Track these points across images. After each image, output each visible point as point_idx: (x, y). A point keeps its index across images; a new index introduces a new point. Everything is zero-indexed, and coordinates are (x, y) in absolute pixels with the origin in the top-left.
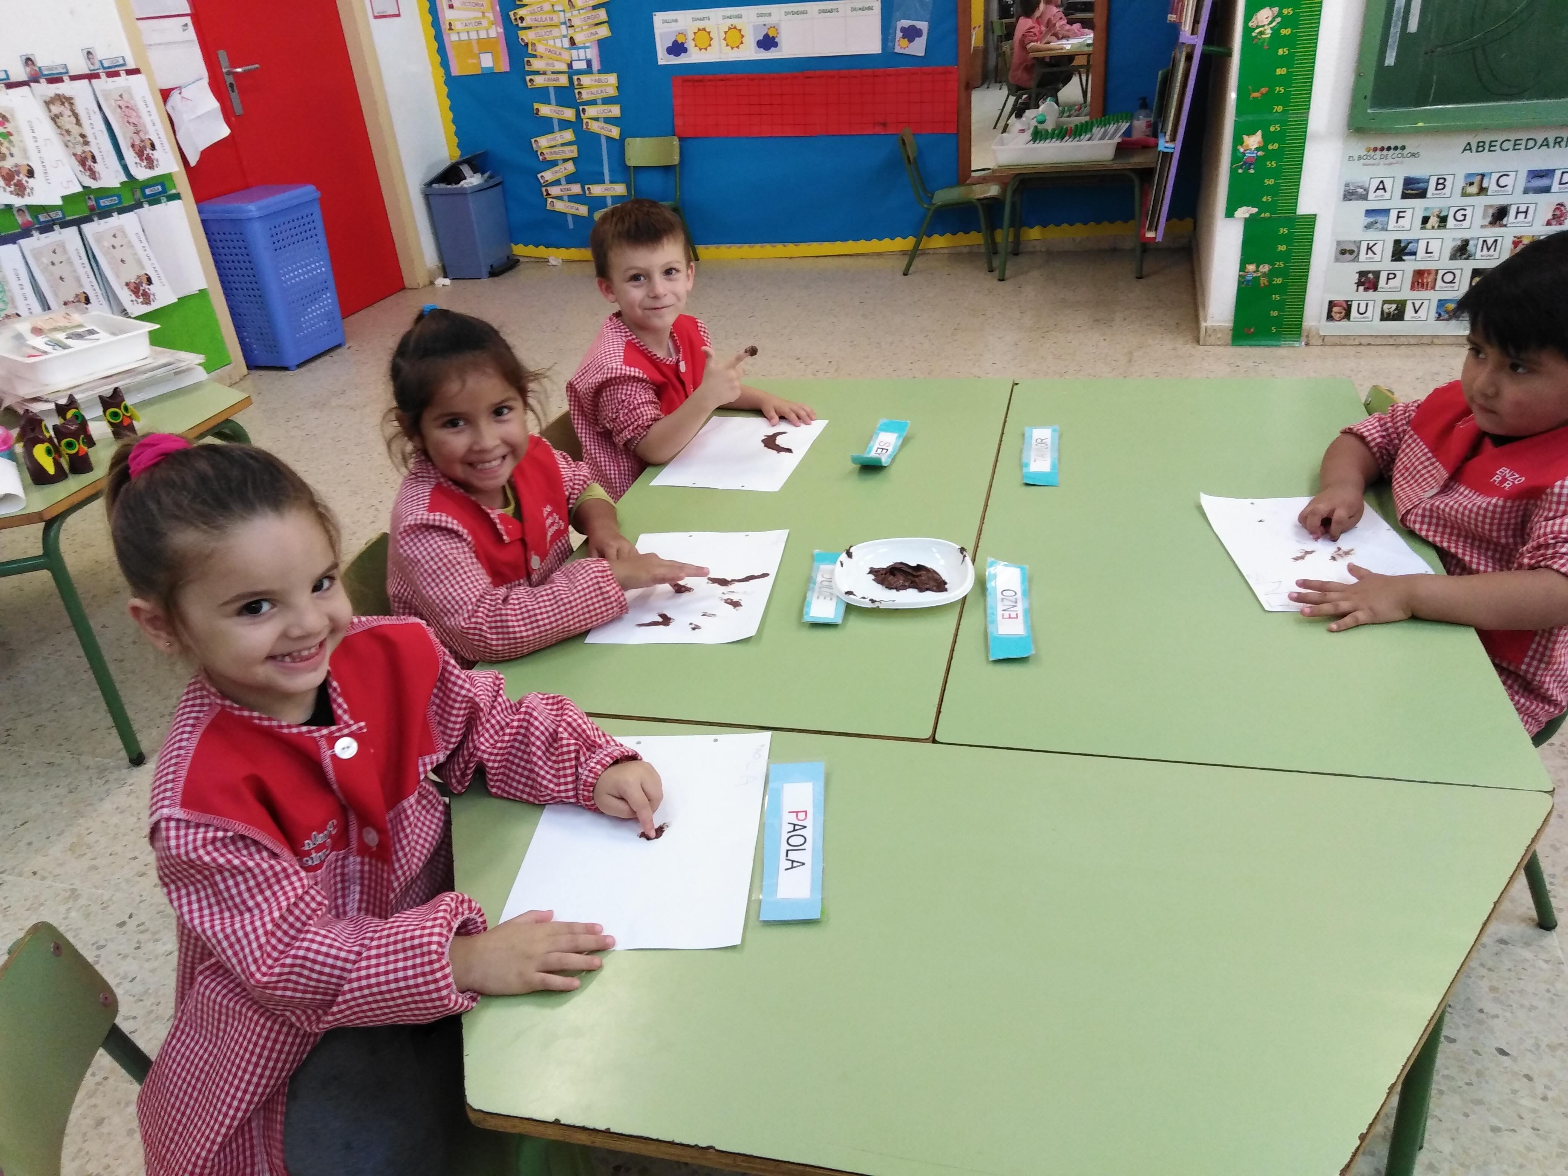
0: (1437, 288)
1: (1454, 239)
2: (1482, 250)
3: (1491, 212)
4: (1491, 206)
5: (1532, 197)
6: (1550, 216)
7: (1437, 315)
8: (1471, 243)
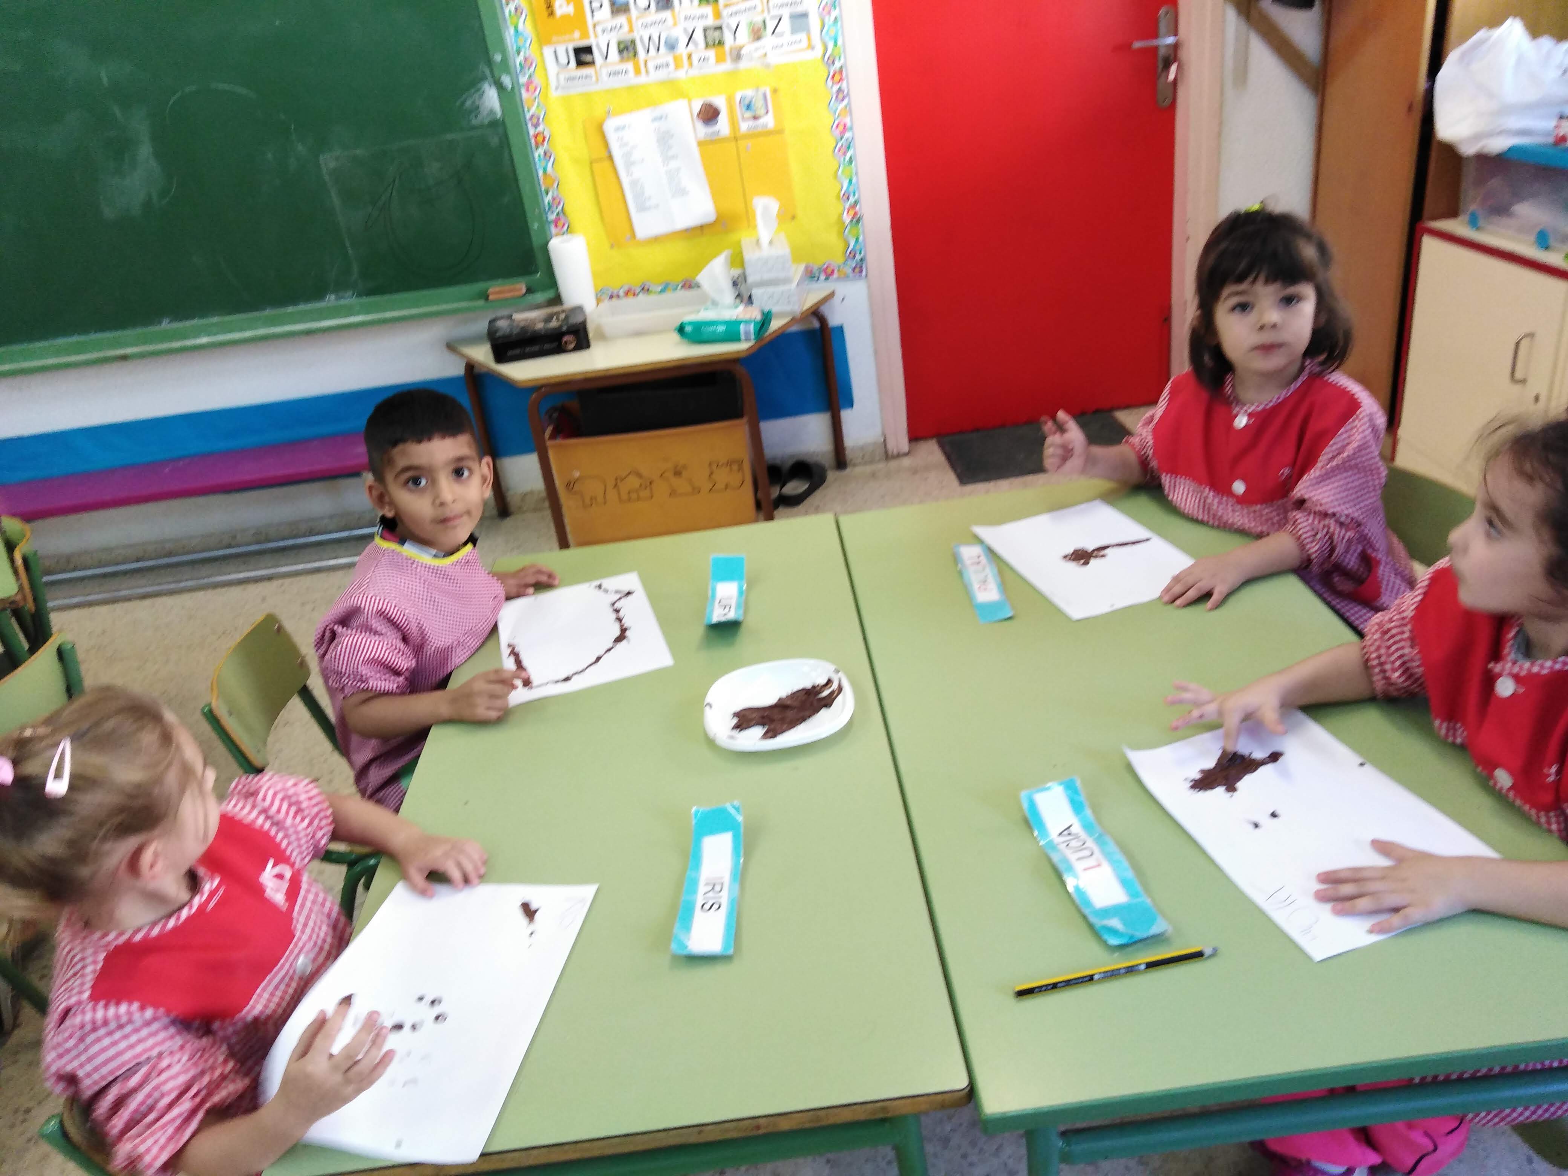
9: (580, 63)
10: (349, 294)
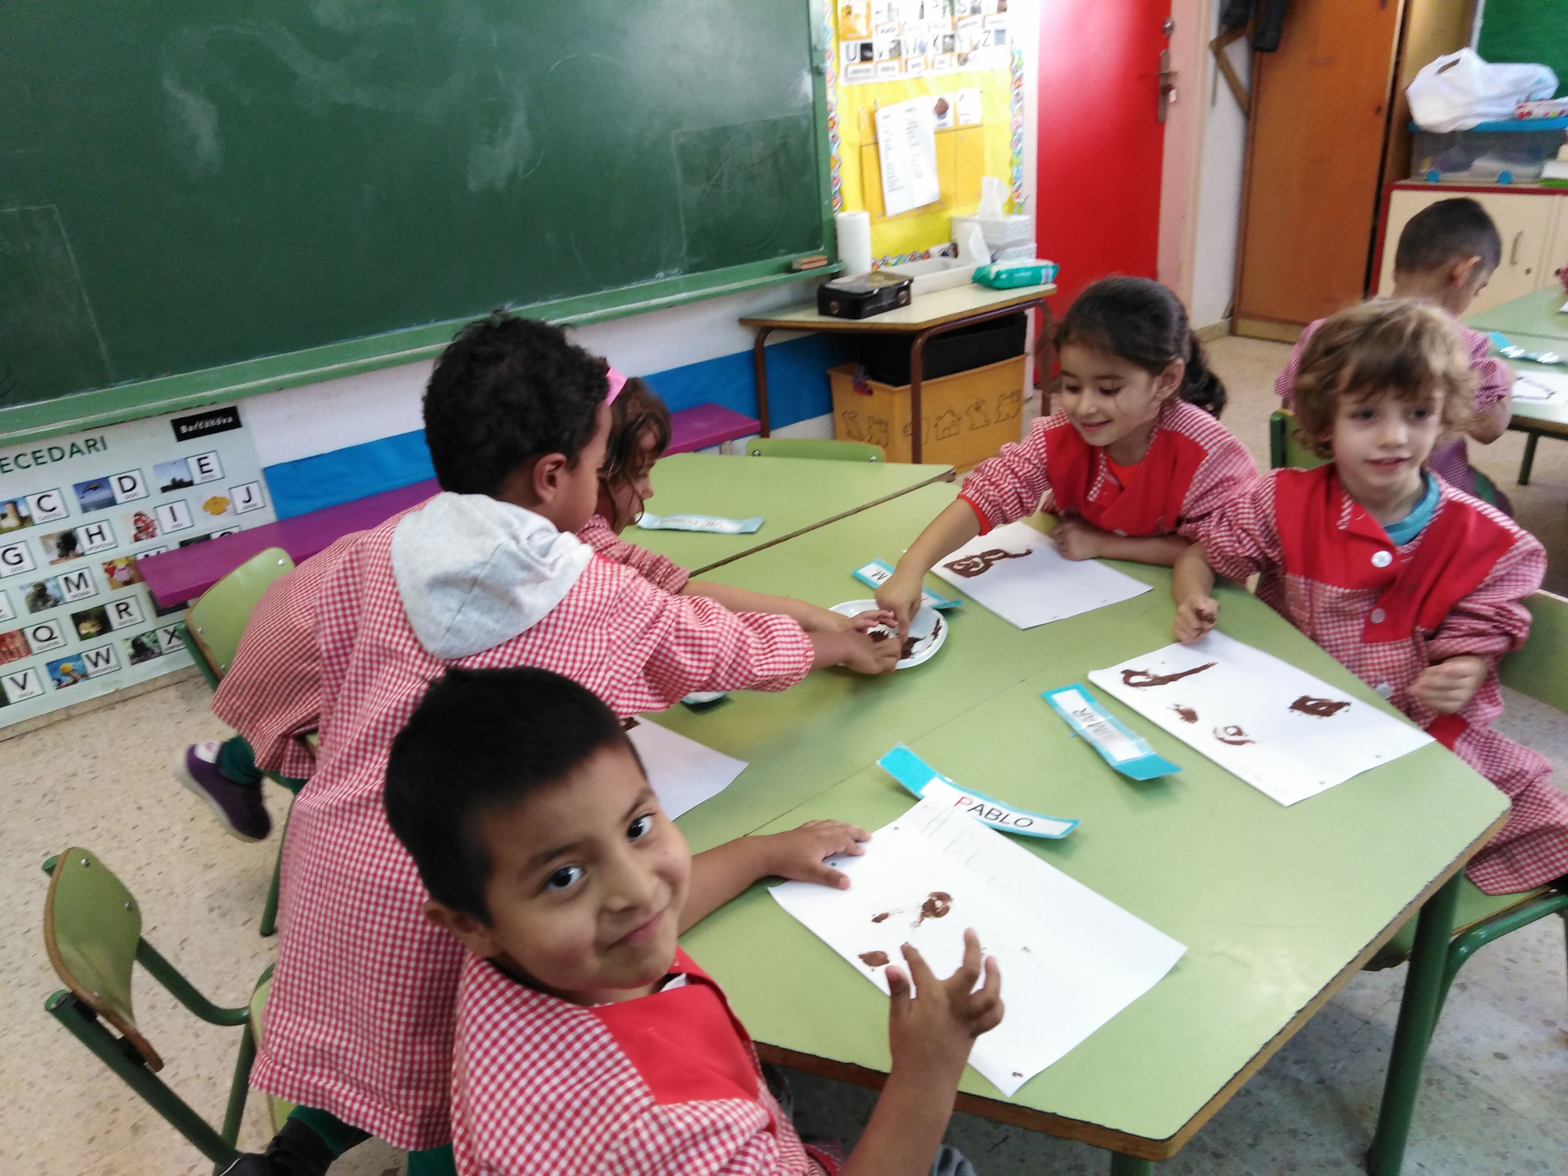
0: (35, 651)
1: (22, 588)
2: (70, 591)
3: (53, 543)
4: (49, 536)
5: (95, 515)
6: (135, 532)
7: (55, 682)
8: (49, 586)
9: (865, 59)
10: (676, 270)
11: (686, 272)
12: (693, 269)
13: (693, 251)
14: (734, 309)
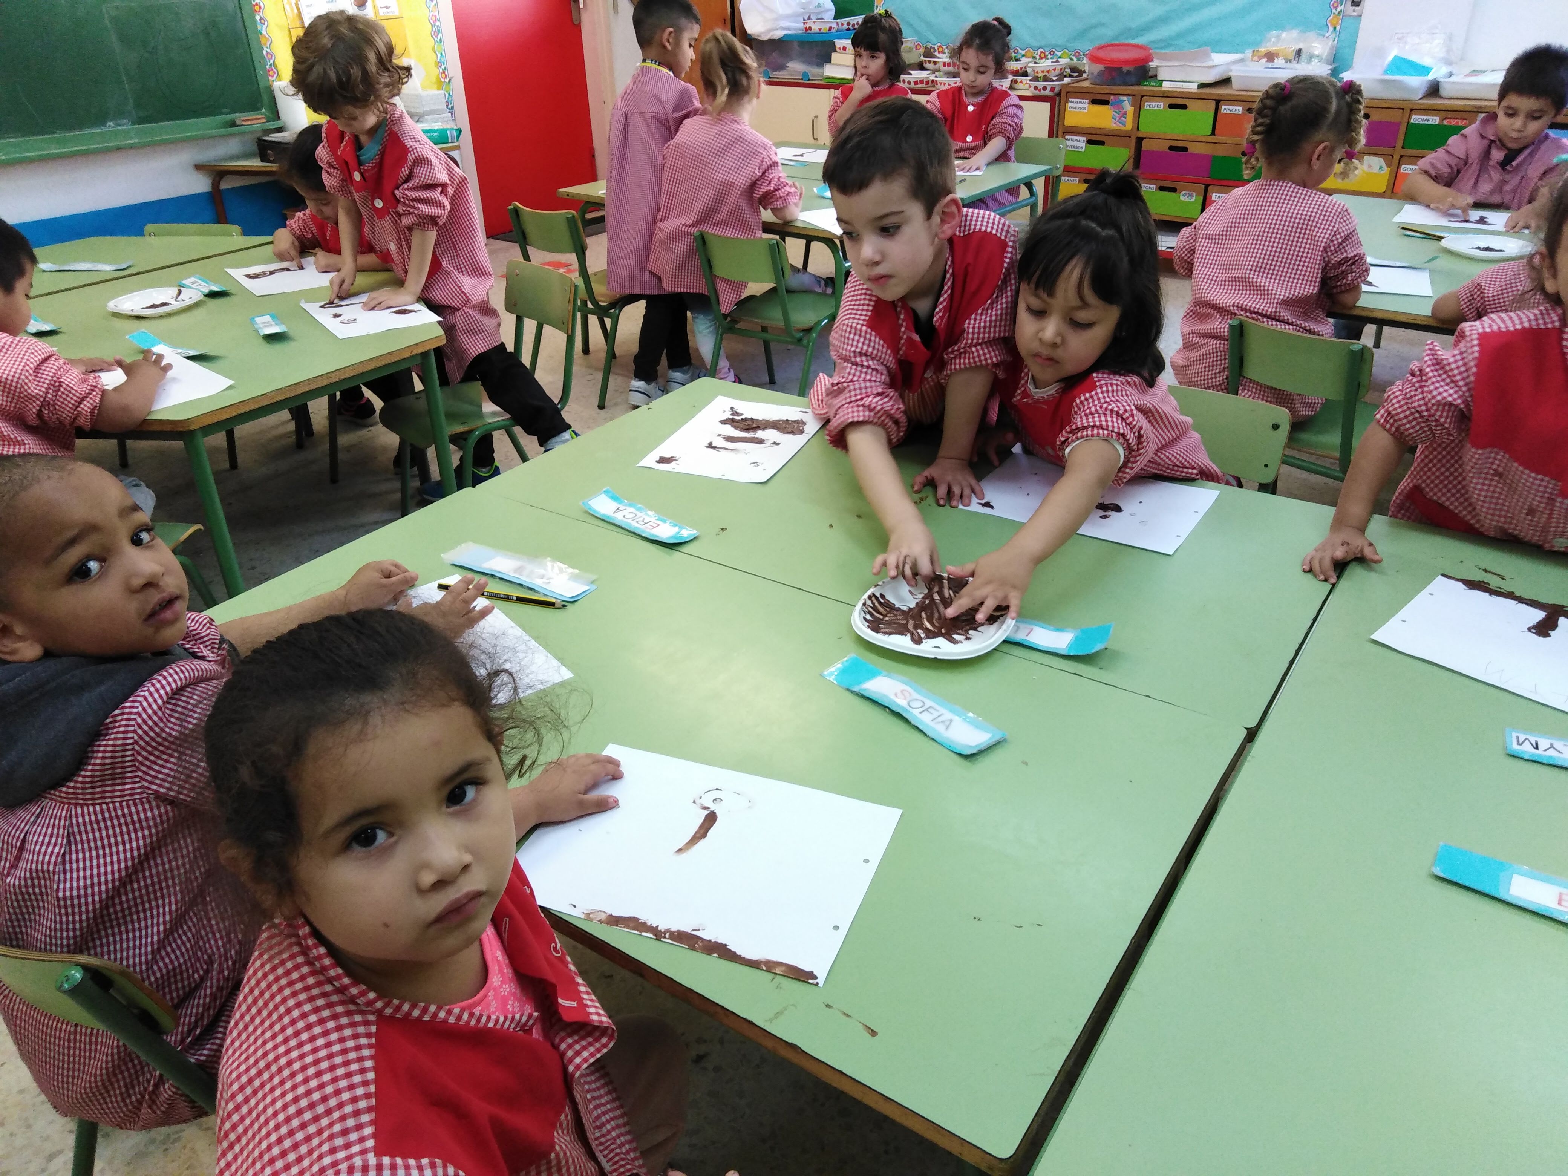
10: (125, 121)
11: (134, 123)
12: (142, 121)
13: (138, 105)
14: (186, 157)
